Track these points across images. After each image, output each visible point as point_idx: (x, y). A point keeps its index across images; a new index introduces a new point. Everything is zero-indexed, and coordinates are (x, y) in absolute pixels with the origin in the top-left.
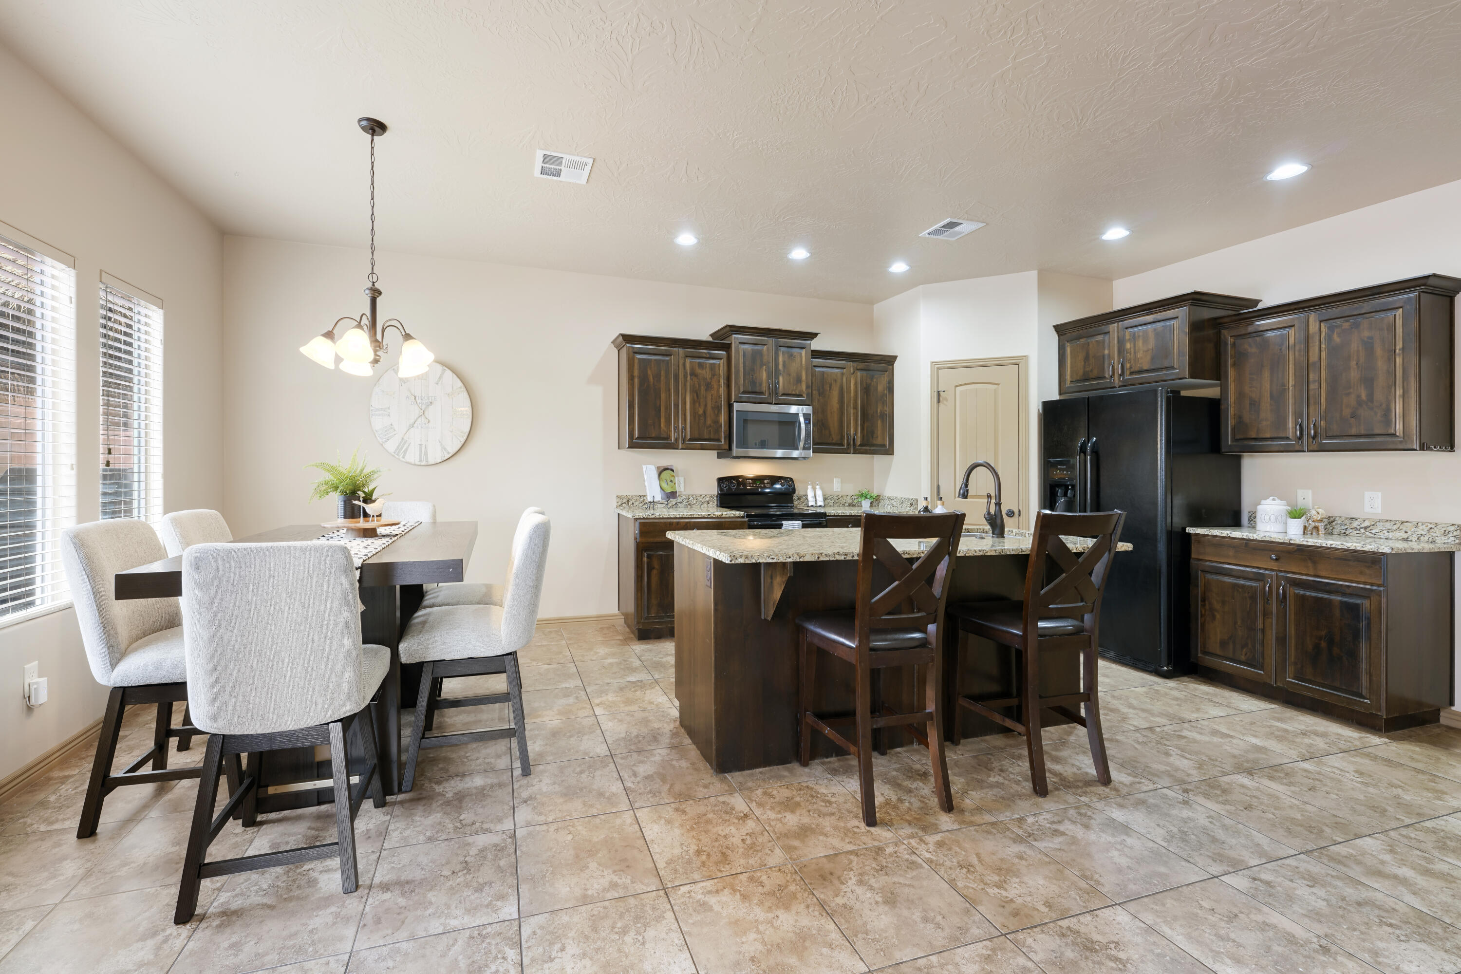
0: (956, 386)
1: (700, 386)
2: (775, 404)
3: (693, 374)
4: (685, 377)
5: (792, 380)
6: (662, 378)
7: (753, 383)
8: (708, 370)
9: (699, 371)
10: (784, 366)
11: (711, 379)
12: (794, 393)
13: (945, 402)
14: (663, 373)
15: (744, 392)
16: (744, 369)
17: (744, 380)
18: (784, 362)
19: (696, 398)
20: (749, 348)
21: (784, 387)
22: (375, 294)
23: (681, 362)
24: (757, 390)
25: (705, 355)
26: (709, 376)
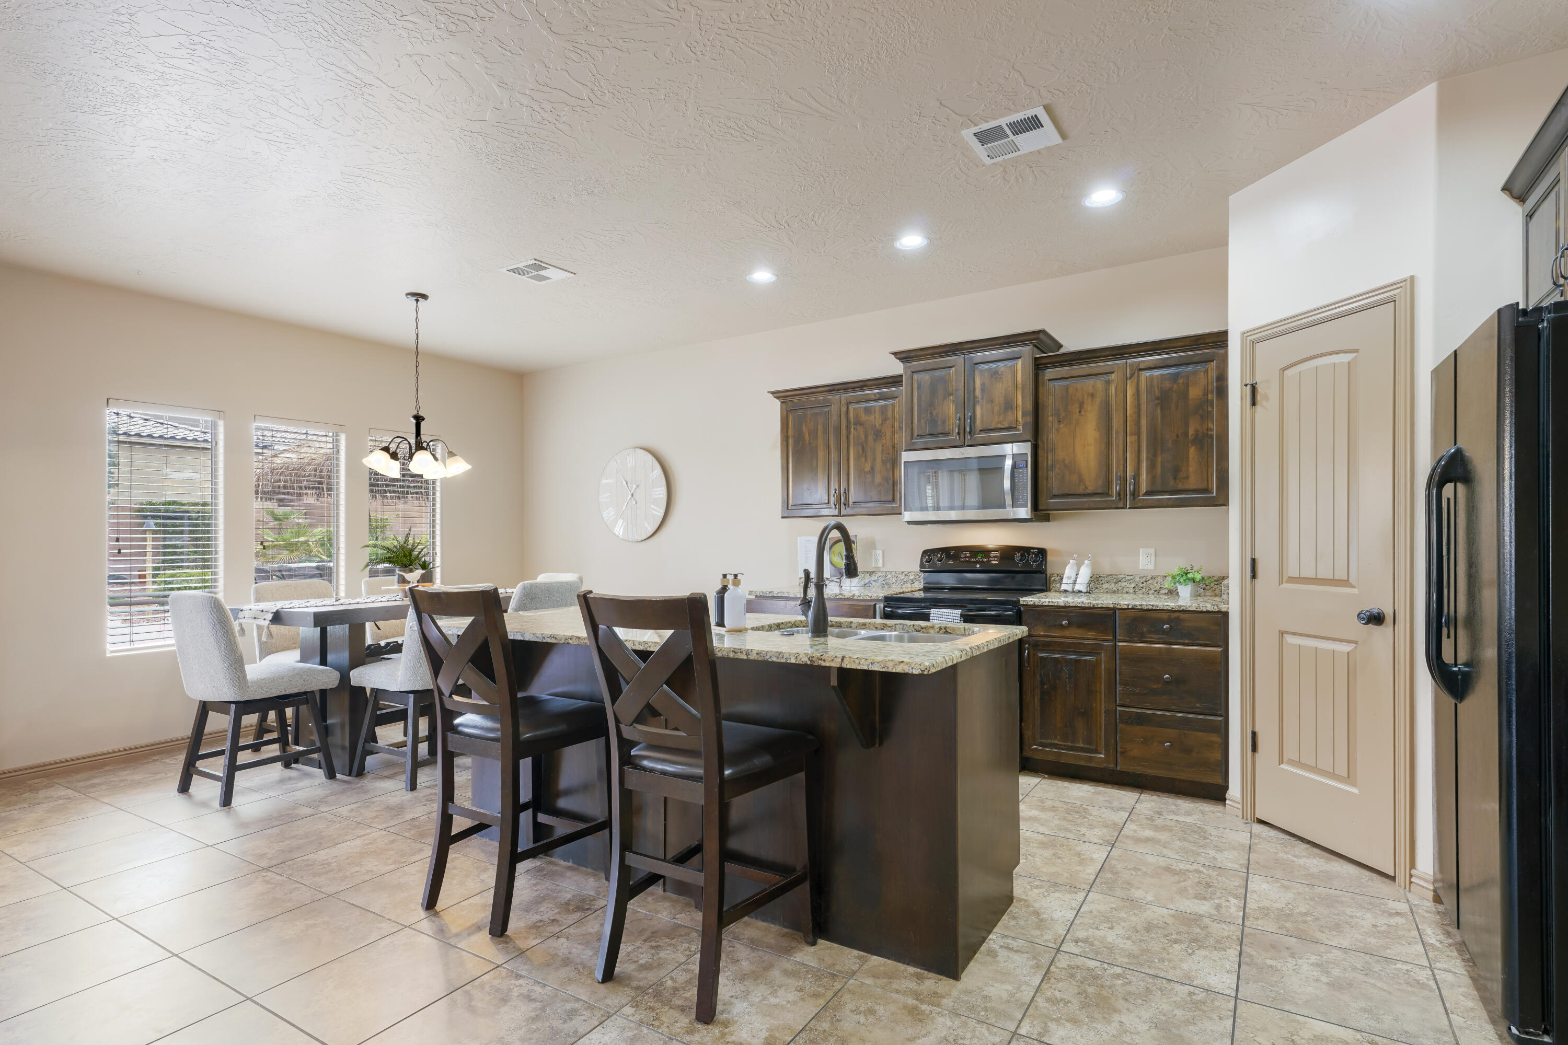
0: (1284, 369)
1: (866, 436)
2: (968, 446)
3: (858, 423)
4: (848, 428)
5: (996, 409)
6: (820, 433)
7: (933, 421)
8: (877, 414)
9: (864, 417)
10: (983, 390)
11: (882, 425)
12: (999, 426)
13: (1264, 403)
14: (820, 428)
15: (919, 436)
16: (919, 405)
17: (919, 420)
18: (983, 385)
19: (861, 451)
20: (926, 377)
21: (982, 421)
22: (419, 419)
23: (844, 409)
24: (939, 430)
25: (873, 397)
26: (878, 423)
